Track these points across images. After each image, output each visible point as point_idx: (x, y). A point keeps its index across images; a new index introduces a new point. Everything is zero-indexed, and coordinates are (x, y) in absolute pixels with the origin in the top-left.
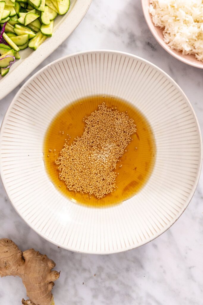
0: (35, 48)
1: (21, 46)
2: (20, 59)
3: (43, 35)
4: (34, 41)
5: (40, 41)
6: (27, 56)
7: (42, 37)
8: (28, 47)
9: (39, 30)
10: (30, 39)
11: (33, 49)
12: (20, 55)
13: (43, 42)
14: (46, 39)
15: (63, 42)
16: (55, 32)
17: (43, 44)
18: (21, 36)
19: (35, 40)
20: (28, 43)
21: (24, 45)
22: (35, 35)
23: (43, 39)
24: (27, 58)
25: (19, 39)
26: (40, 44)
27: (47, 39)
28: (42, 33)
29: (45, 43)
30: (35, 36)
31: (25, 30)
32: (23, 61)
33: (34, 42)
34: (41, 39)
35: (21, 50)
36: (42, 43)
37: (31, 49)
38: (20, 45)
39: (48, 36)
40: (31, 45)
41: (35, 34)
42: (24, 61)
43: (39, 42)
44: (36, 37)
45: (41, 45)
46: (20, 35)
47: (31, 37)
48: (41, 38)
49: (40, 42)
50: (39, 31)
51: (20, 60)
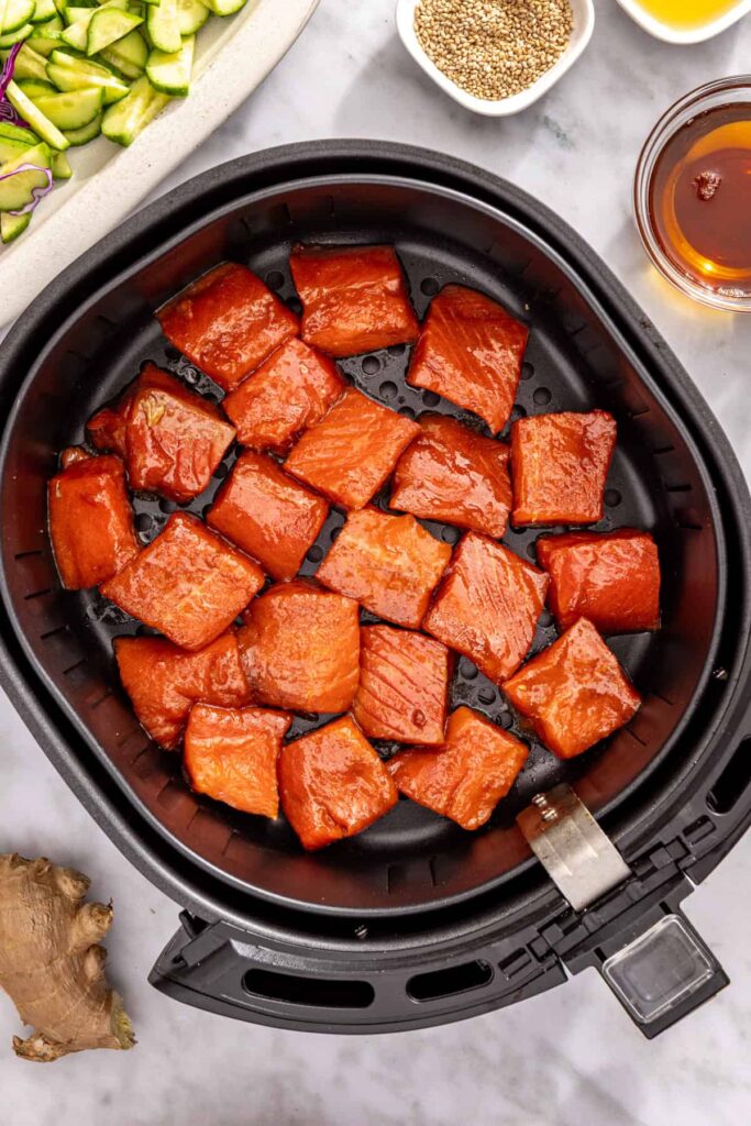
0: (128, 137)
1: (75, 130)
2: (73, 177)
3: (157, 88)
4: (124, 110)
5: (144, 112)
6: (98, 167)
7: (152, 98)
8: (99, 133)
9: (141, 72)
10: (106, 106)
11: (120, 143)
12: (72, 164)
13: (155, 117)
14: (166, 104)
15: (229, 116)
16: (199, 80)
17: (157, 122)
18: (75, 94)
19: (128, 110)
20: (101, 121)
21: (84, 126)
22: (125, 89)
23: (154, 105)
24: (96, 177)
25: (68, 104)
26: (146, 124)
27: (172, 105)
28: (150, 82)
29: (165, 119)
30: (126, 95)
31: (88, 73)
32: (81, 187)
33: (124, 115)
34: (148, 105)
35: (74, 145)
36: (151, 121)
37: (111, 143)
38: (70, 127)
39: (175, 94)
40: (111, 125)
41: (127, 86)
42: (85, 188)
43: (139, 116)
44: (128, 98)
45: (147, 129)
46: (73, 90)
47: (110, 96)
48: (147, 100)
49: (144, 118)
50: (140, 76)
51: (70, 181)
